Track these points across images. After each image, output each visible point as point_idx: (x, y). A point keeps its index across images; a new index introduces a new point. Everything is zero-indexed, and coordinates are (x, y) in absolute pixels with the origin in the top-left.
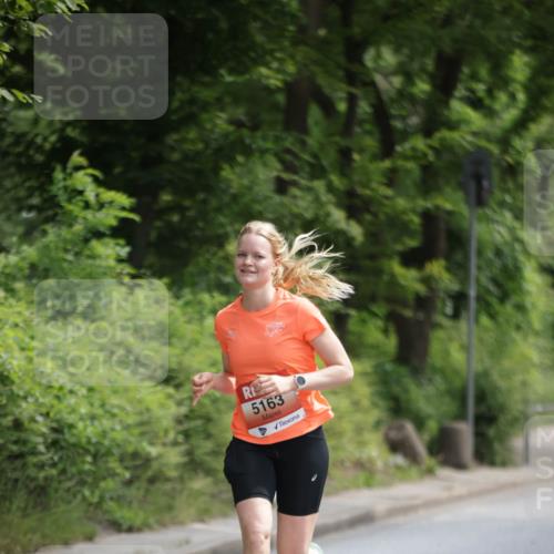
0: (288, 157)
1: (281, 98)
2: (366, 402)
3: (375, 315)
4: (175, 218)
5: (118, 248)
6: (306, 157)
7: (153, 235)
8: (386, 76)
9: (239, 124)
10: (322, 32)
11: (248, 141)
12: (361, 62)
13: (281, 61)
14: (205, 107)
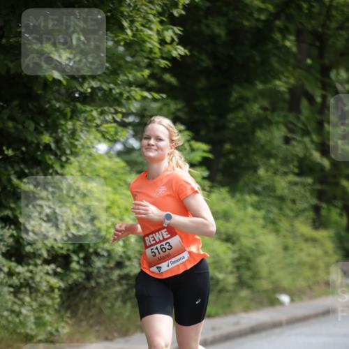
0: (290, 126)
1: (287, 96)
2: (331, 251)
3: (336, 207)
4: (232, 157)
5: (202, 172)
6: (300, 125)
7: (221, 166)
8: (342, 84)
9: (265, 109)
10: (309, 61)
11: (269, 117)
12: (329, 77)
13: (287, 77)
14: (247, 100)
